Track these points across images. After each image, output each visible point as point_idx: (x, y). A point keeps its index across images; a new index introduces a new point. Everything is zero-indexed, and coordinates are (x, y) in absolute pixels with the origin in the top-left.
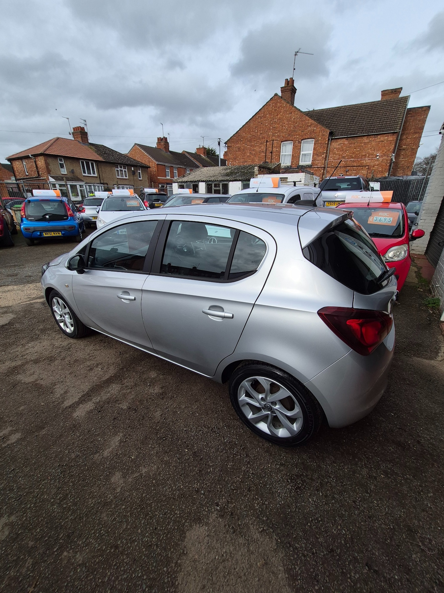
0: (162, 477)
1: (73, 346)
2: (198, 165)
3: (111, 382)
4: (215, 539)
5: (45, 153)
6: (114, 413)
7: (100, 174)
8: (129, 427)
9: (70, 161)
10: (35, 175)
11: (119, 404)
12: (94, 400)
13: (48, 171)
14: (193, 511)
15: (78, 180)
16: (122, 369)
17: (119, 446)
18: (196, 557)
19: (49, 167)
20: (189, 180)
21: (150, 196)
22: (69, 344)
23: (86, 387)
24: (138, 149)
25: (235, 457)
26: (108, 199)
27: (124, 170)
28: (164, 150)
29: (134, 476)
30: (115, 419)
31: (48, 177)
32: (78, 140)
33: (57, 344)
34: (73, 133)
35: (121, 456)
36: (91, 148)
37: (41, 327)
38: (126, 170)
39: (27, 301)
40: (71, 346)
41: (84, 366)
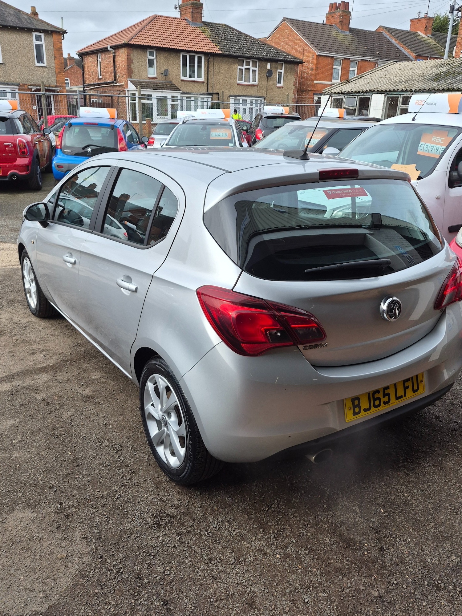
0: (28, 465)
1: (31, 326)
2: (406, 54)
3: (44, 371)
4: (36, 525)
5: (130, 43)
6: (26, 400)
7: (209, 78)
8: (30, 416)
9: (166, 55)
10: (110, 79)
11: (36, 393)
12: (14, 383)
13: (128, 73)
14: (34, 499)
15: (171, 87)
16: (67, 361)
17: (9, 429)
18: (10, 528)
19: (132, 65)
20: (354, 90)
21: (268, 120)
22: (29, 322)
23: (14, 369)
24: (289, 29)
25: (116, 476)
26: (184, 125)
27: (252, 69)
28: (339, 27)
29: (4, 456)
30: (22, 405)
31: (127, 83)
32: (186, 18)
33: (16, 319)
34: (181, 7)
35: (4, 437)
36: (204, 31)
37: (12, 297)
38: (257, 69)
39: (15, 265)
40: (29, 324)
41: (28, 348)
